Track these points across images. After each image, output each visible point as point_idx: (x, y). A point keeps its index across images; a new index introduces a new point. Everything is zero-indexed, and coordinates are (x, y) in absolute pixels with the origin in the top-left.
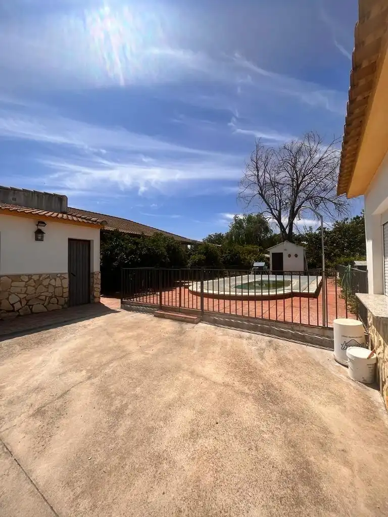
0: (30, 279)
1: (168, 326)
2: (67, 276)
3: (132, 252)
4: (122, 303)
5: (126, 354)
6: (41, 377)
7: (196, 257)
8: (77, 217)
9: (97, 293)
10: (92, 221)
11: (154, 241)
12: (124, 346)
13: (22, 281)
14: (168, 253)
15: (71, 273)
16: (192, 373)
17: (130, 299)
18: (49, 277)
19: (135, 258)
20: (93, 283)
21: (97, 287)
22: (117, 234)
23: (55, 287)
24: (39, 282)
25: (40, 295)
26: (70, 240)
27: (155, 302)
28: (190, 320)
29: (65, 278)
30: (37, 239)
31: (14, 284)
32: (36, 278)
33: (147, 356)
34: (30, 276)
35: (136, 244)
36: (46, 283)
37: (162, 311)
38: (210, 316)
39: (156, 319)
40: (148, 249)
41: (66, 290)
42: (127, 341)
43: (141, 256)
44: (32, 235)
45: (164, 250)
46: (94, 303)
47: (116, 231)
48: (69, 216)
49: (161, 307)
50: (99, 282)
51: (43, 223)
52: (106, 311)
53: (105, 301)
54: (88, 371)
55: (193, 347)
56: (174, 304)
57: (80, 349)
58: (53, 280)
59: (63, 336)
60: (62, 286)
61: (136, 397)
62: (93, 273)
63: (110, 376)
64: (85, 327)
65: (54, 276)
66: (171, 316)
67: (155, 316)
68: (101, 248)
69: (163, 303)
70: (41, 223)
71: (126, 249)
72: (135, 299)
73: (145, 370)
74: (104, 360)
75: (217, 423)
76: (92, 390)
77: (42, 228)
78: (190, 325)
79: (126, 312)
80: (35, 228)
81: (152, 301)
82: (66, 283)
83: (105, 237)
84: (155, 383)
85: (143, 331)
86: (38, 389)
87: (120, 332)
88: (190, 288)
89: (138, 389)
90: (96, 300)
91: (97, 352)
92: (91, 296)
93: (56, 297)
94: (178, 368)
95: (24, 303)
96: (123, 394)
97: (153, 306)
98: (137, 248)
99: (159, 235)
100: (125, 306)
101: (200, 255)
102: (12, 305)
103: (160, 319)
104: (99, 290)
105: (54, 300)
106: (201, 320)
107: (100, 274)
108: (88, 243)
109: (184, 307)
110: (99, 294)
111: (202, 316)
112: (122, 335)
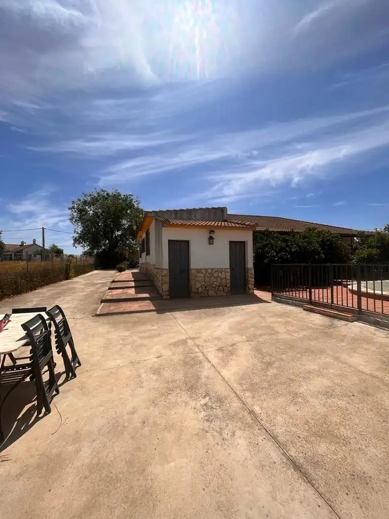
0: (206, 272)
1: (316, 319)
2: (229, 270)
3: (282, 249)
4: (273, 295)
5: (275, 332)
6: (219, 333)
7: (365, 252)
8: (234, 223)
9: (251, 286)
10: (246, 225)
11: (305, 237)
12: (273, 327)
13: (202, 273)
14: (323, 248)
15: (231, 268)
16: (337, 359)
17: (280, 293)
18: (217, 271)
19: (285, 255)
20: (248, 277)
21: (252, 280)
22: (267, 234)
23: (222, 279)
24: (212, 274)
25: (213, 284)
26: (230, 242)
27: (305, 297)
28: (342, 317)
29: (227, 272)
30: (210, 244)
31: (198, 275)
32: (210, 271)
33: (294, 338)
34: (206, 270)
35: (286, 241)
36: (215, 275)
37: (312, 306)
38: (369, 316)
39: (305, 312)
40: (298, 246)
41: (229, 281)
42: (276, 325)
43: (290, 253)
44: (206, 240)
45: (317, 245)
46: (250, 294)
47: (267, 231)
48: (229, 223)
49: (311, 302)
50: (253, 276)
51: (213, 231)
52: (259, 300)
53: (258, 293)
54: (247, 337)
55: (342, 340)
56: (325, 301)
57: (240, 323)
58: (220, 273)
59: (229, 313)
60: (226, 278)
61: (282, 360)
62: (248, 269)
63: (262, 343)
64: (243, 310)
65: (220, 271)
66: (322, 312)
67: (304, 309)
68: (253, 248)
69: (313, 299)
70: (212, 231)
71: (276, 246)
72: (285, 293)
73: (291, 346)
74: (258, 333)
75: (353, 396)
76: (250, 348)
77: (213, 235)
78: (343, 322)
79: (276, 303)
80: (208, 236)
81: (301, 296)
82: (228, 276)
83: (257, 236)
84: (299, 356)
85: (291, 320)
86: (218, 339)
87: (271, 317)
88: (350, 287)
89: (284, 356)
90: (251, 291)
91: (253, 327)
92: (247, 288)
93: (222, 286)
94: (322, 352)
95: (204, 288)
96: (271, 355)
97: (302, 301)
98: (288, 246)
99: (312, 230)
100: (275, 299)
101: (370, 250)
102: (197, 289)
103: (309, 313)
104: (253, 283)
105: (221, 288)
106: (358, 320)
107: (253, 270)
108: (243, 244)
109: (337, 304)
110: (253, 286)
111: (359, 315)
112: (273, 319)
